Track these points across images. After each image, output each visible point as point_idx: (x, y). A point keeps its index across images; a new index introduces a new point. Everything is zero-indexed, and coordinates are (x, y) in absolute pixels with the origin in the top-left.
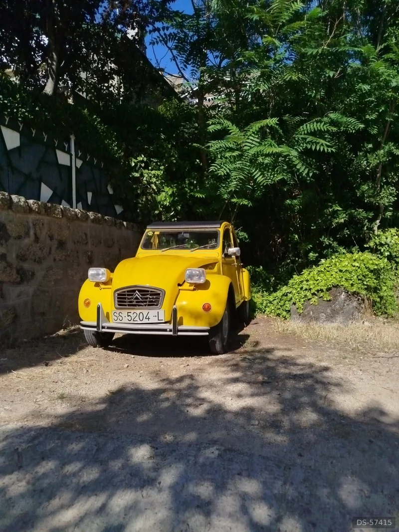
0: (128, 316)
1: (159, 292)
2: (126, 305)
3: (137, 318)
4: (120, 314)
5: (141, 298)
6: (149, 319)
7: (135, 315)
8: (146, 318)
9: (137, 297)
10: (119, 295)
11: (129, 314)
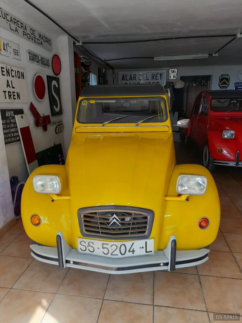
0: (103, 248)
1: (145, 214)
2: (99, 232)
3: (117, 252)
4: (91, 244)
5: (119, 223)
6: (133, 251)
7: (114, 247)
8: (129, 251)
9: (115, 222)
10: (85, 216)
11: (105, 246)
